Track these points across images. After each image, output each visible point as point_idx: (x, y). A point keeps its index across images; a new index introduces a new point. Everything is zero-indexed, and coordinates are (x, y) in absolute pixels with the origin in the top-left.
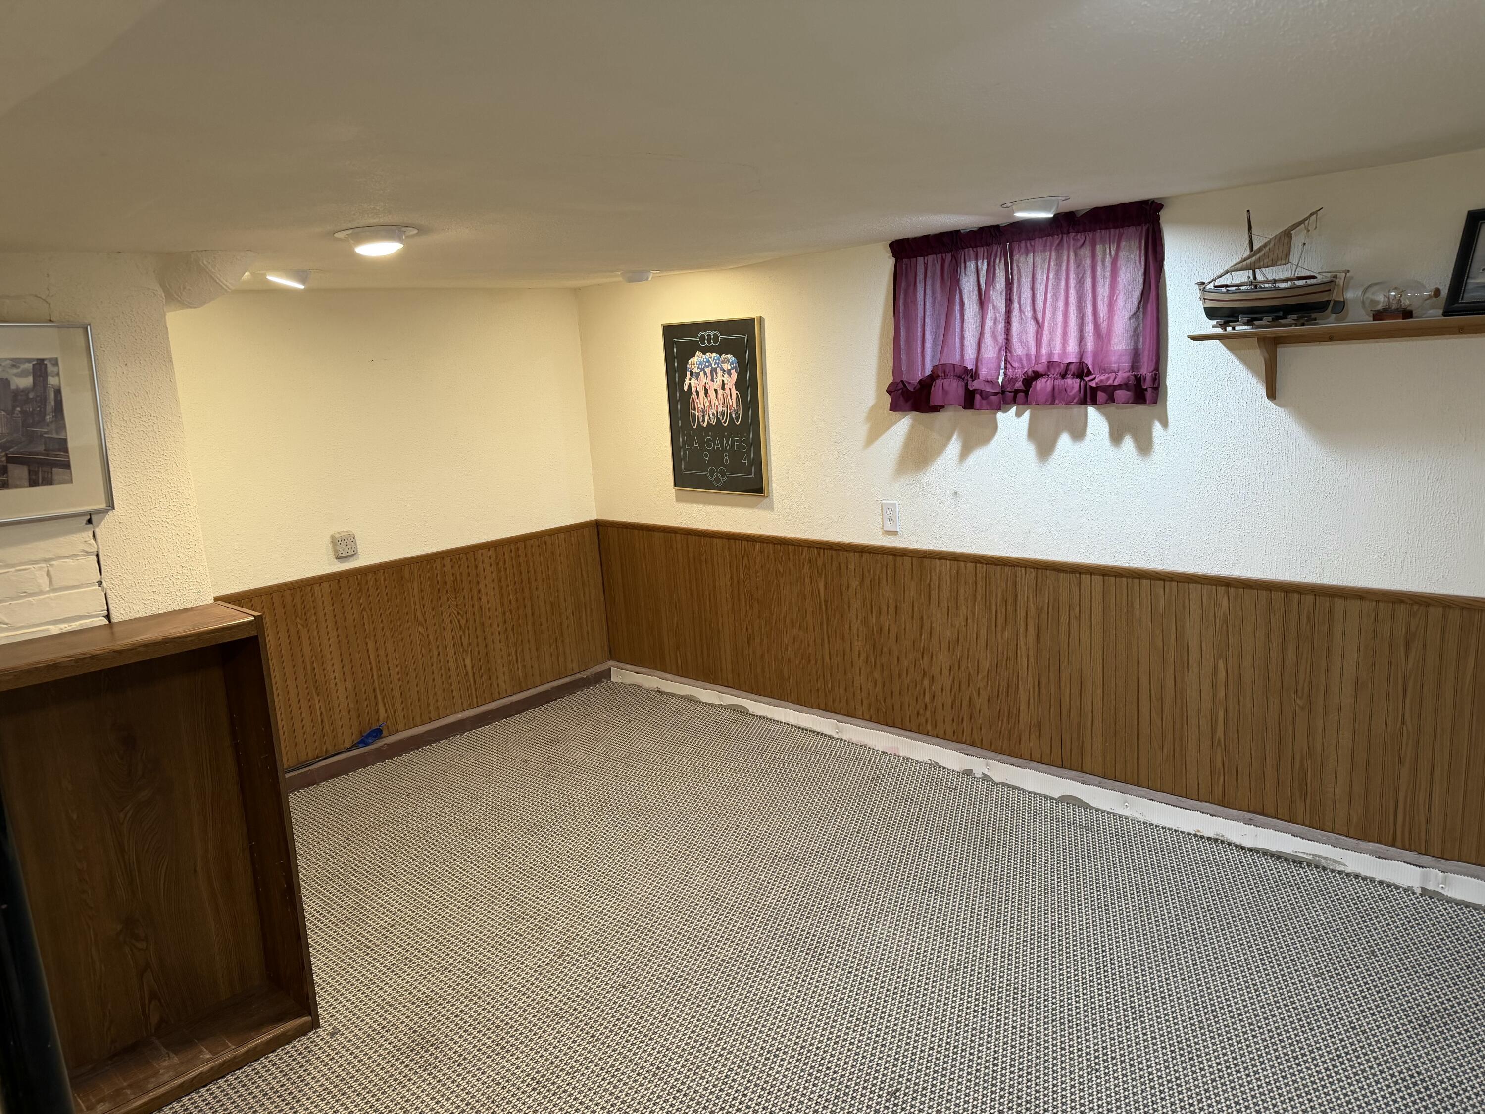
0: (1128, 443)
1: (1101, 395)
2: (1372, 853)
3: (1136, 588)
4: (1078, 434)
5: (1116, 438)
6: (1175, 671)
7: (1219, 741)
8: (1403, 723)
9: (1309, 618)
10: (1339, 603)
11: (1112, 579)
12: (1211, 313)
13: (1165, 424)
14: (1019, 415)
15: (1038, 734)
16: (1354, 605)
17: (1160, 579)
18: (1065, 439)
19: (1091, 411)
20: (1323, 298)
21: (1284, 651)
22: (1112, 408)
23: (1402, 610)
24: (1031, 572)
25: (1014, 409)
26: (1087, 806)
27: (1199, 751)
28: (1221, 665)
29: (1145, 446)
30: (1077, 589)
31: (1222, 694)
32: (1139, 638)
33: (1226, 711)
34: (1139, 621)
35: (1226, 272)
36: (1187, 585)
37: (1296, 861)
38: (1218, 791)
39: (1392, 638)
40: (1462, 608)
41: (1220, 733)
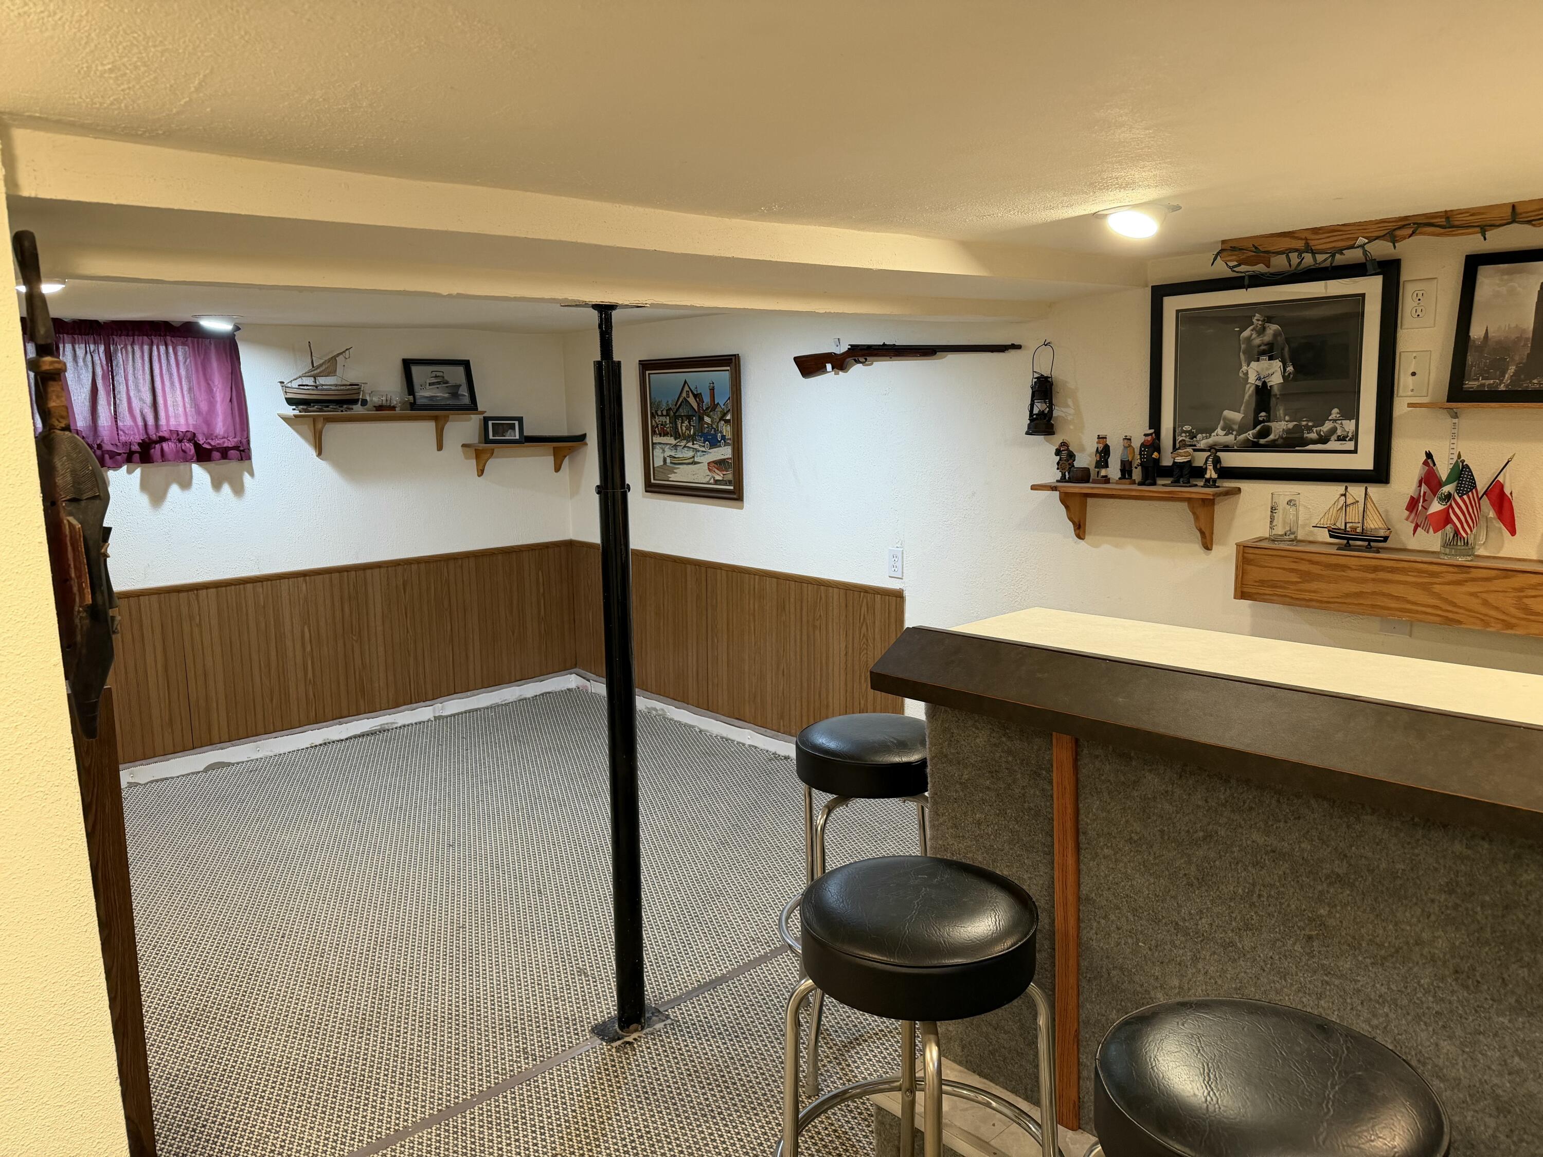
0: (226, 488)
1: (216, 455)
2: (408, 710)
3: (242, 592)
4: (186, 484)
5: (217, 485)
6: (276, 643)
7: (310, 681)
8: (408, 632)
9: (354, 586)
10: (369, 572)
11: (224, 588)
12: (290, 401)
13: (252, 474)
14: (129, 472)
15: (170, 730)
16: (376, 571)
17: (259, 581)
18: (174, 489)
19: (196, 468)
20: (355, 397)
21: (343, 610)
22: (211, 465)
23: (400, 569)
24: (154, 598)
25: (125, 468)
26: (229, 764)
27: (298, 692)
28: (306, 630)
29: (238, 490)
30: (196, 602)
31: (308, 649)
32: (248, 628)
33: (312, 658)
34: (247, 614)
35: (300, 377)
36: (278, 581)
37: (372, 733)
38: (313, 714)
39: (397, 586)
40: (426, 562)
41: (310, 675)
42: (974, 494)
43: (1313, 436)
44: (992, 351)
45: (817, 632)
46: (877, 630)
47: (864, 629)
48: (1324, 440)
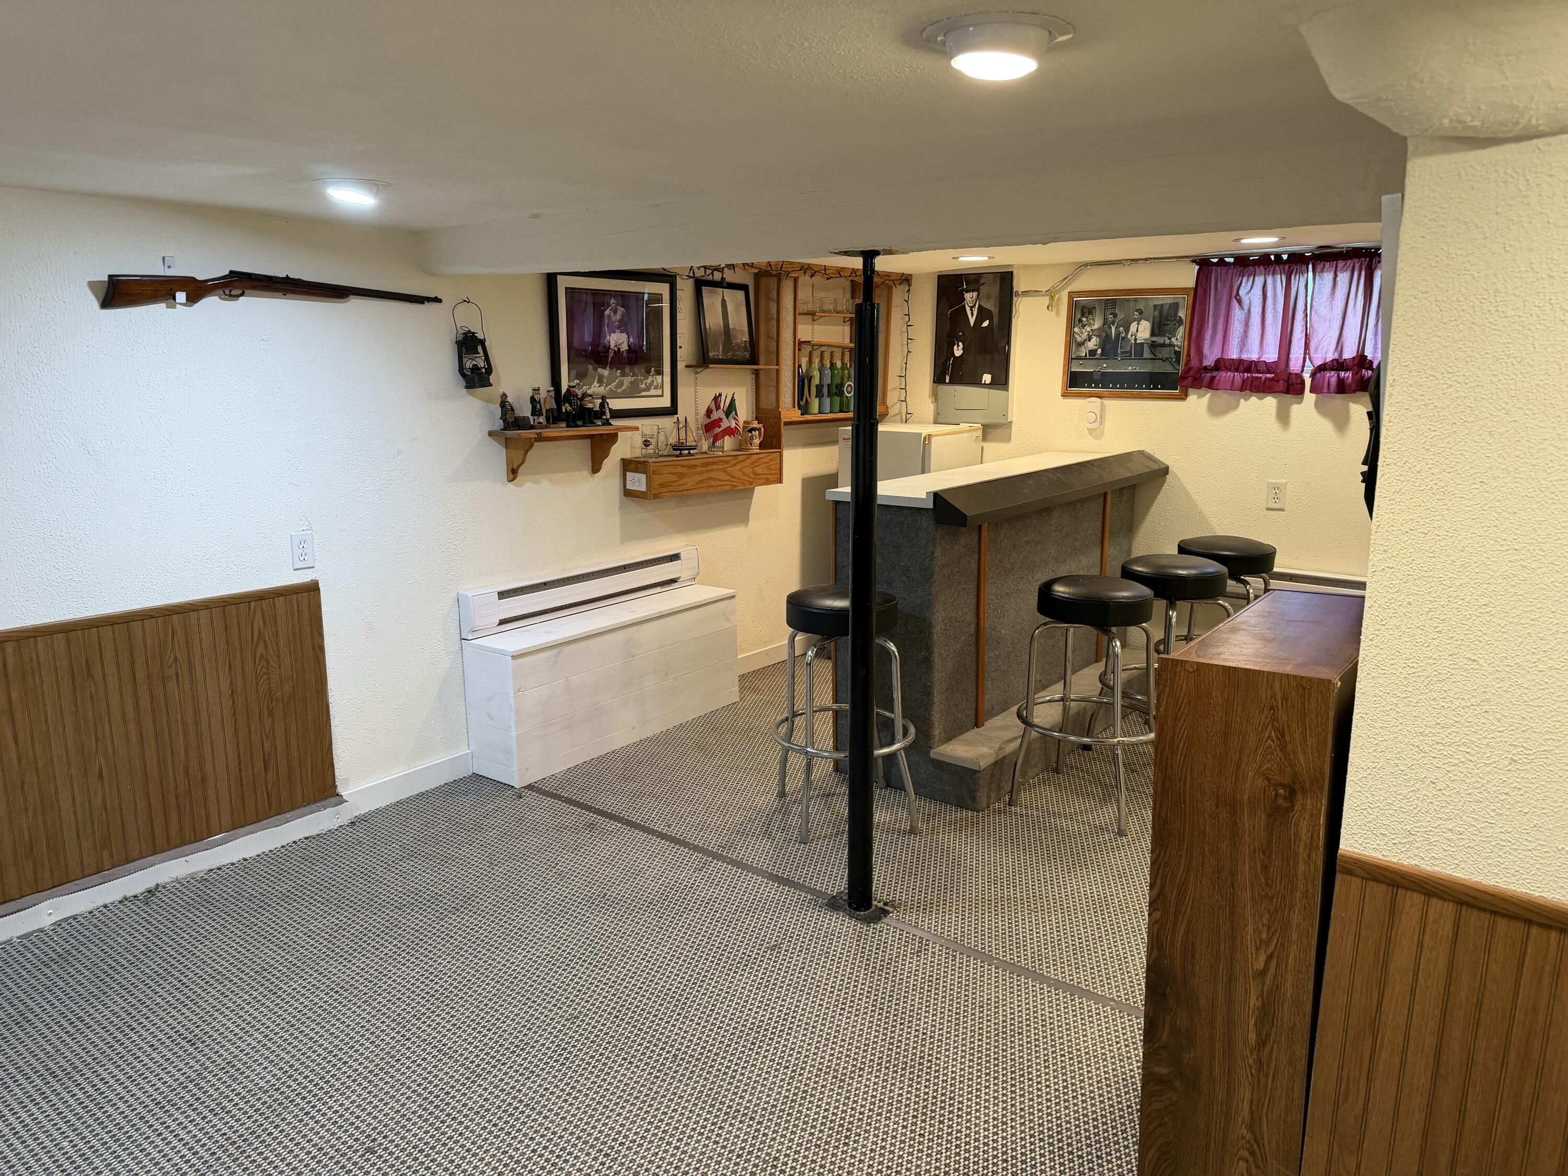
42: (399, 452)
43: (643, 386)
44: (411, 302)
45: (172, 685)
46: (282, 643)
47: (261, 649)
48: (648, 389)
